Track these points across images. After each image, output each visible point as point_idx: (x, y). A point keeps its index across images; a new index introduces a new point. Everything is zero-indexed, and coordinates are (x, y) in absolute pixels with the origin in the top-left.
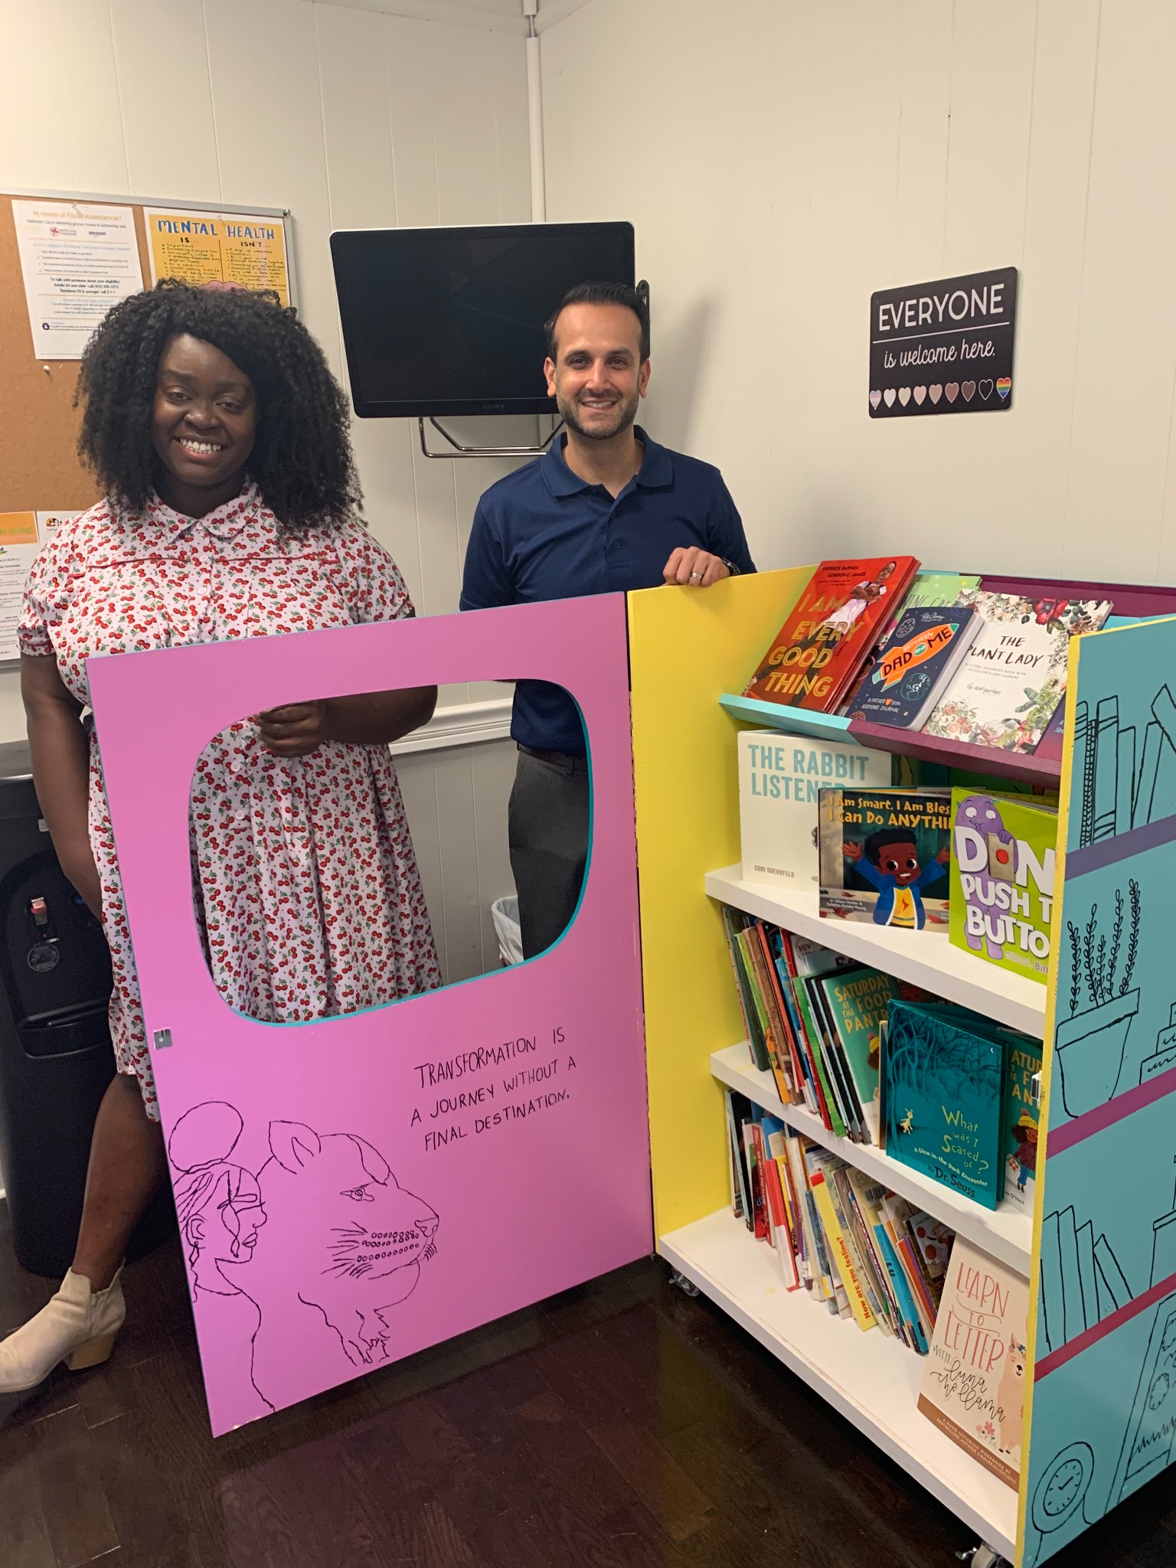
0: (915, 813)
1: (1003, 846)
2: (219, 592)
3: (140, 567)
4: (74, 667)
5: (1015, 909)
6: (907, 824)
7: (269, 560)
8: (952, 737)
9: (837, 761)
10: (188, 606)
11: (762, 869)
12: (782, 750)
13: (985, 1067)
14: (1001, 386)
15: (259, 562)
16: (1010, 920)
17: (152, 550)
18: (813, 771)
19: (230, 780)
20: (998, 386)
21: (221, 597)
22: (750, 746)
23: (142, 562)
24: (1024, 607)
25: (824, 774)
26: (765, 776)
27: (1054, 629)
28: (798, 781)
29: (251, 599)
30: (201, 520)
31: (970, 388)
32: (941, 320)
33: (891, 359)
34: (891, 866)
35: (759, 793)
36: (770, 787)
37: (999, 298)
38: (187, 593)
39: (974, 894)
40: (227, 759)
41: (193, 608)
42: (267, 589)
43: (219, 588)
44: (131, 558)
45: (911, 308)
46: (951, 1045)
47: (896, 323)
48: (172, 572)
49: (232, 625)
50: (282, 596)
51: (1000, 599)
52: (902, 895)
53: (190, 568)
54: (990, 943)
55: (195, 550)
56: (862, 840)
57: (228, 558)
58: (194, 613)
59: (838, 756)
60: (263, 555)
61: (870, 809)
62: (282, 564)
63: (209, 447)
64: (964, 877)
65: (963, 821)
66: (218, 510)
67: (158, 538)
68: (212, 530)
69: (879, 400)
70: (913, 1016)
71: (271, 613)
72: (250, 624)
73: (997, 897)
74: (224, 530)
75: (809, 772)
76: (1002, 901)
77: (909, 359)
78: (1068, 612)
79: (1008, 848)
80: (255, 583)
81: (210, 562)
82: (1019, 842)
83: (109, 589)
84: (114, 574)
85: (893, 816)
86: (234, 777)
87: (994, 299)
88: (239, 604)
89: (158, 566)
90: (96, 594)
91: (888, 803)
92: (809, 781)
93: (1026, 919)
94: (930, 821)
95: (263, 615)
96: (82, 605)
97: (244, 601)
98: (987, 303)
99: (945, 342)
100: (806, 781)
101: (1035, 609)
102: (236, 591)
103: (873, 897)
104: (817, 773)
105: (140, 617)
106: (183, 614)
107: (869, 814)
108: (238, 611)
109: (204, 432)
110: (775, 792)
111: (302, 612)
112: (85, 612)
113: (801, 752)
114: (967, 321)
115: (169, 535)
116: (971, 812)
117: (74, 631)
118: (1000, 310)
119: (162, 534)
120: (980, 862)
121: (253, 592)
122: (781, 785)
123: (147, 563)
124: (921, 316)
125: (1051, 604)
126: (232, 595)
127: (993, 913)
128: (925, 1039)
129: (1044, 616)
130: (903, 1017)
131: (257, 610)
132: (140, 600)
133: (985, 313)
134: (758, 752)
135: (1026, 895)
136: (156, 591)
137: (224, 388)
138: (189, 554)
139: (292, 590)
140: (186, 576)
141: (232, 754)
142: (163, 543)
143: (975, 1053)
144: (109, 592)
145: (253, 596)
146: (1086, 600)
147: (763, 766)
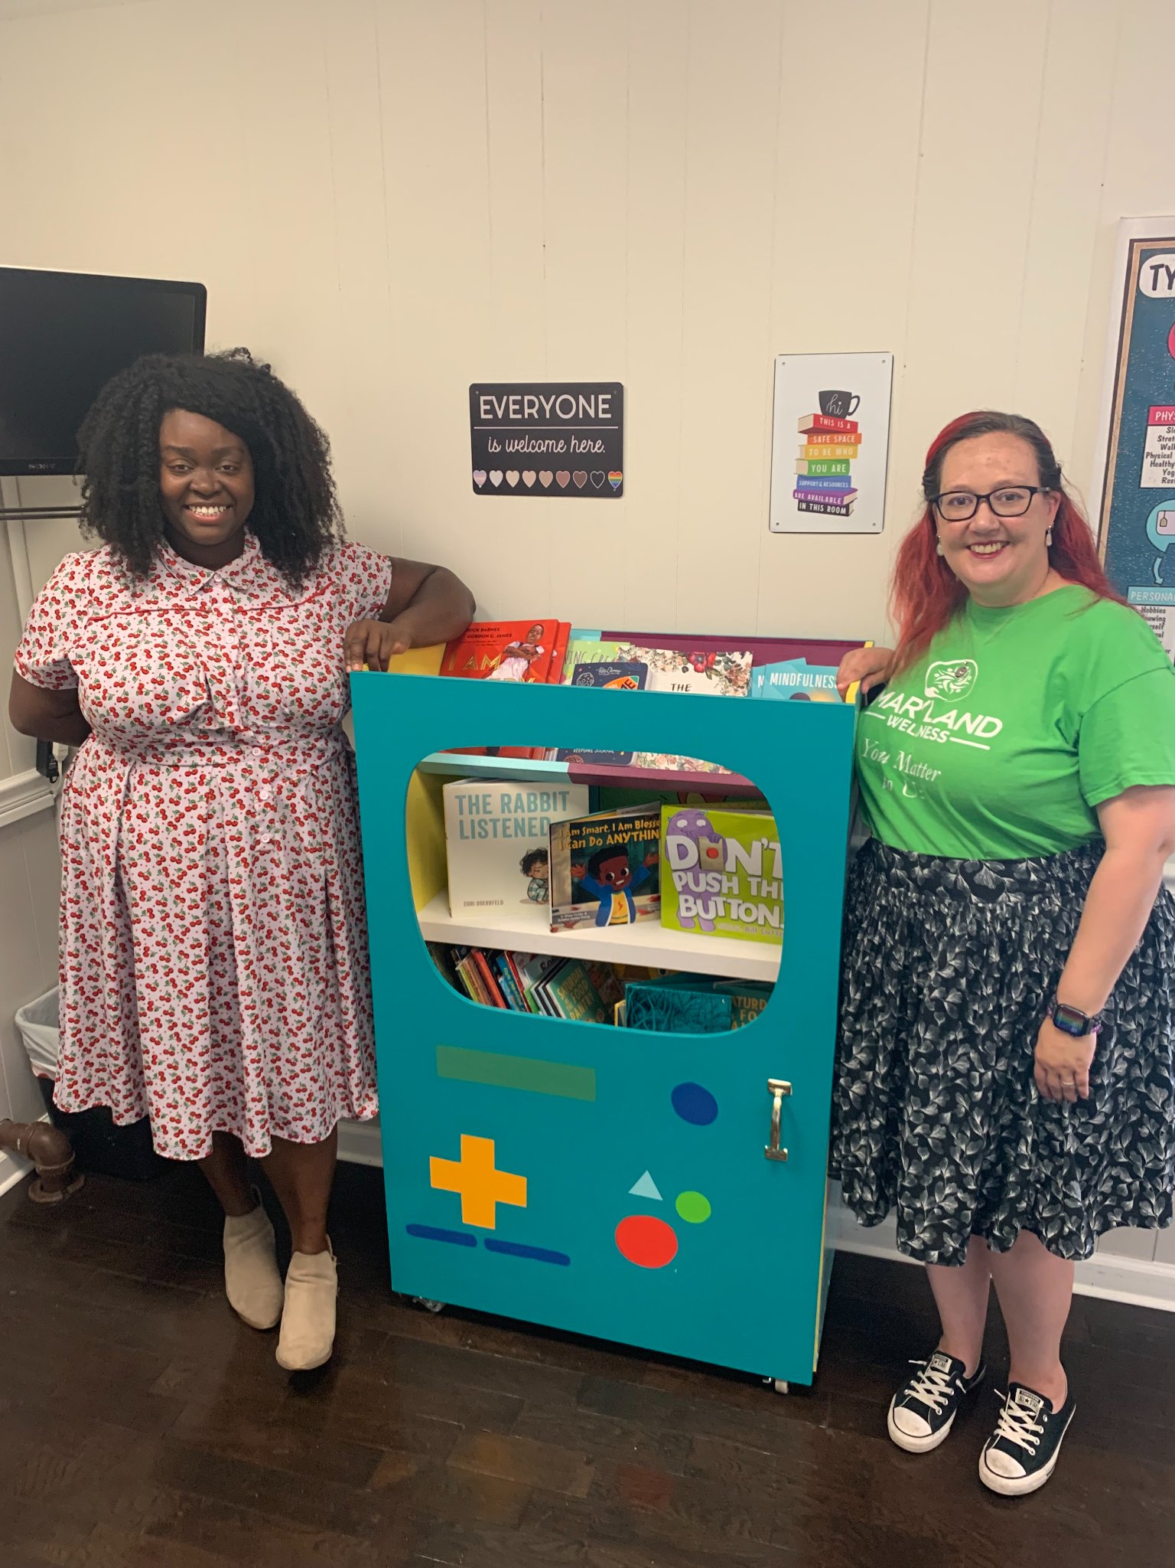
0: (626, 832)
1: (713, 845)
2: (245, 641)
3: (166, 616)
4: (113, 709)
5: (725, 890)
6: (621, 841)
7: (280, 609)
8: (663, 767)
9: (542, 798)
10: (221, 653)
11: (471, 904)
12: (490, 796)
13: (718, 1016)
14: (613, 478)
15: (273, 611)
16: (720, 900)
17: (174, 600)
18: (519, 810)
19: (258, 807)
20: (610, 478)
21: (247, 646)
22: (456, 797)
23: (166, 611)
24: (679, 659)
25: (530, 810)
26: (473, 821)
27: (713, 676)
28: (505, 820)
29: (274, 648)
30: (218, 572)
31: (581, 478)
32: (548, 416)
33: (495, 444)
34: (609, 877)
35: (467, 837)
36: (477, 829)
37: (607, 406)
38: (215, 642)
39: (686, 886)
40: (256, 788)
41: (226, 655)
42: (286, 637)
43: (243, 637)
44: (155, 607)
45: (515, 402)
46: (687, 1006)
47: (500, 414)
48: (197, 622)
49: (260, 671)
50: (300, 645)
51: (656, 654)
52: (619, 900)
53: (212, 618)
54: (702, 922)
55: (214, 601)
56: (586, 861)
57: (245, 608)
58: (229, 660)
59: (542, 794)
60: (275, 605)
61: (591, 834)
62: (292, 613)
63: (216, 509)
64: (675, 875)
65: (673, 830)
66: (235, 562)
67: (178, 589)
68: (229, 582)
69: (484, 479)
70: (650, 992)
71: (294, 659)
72: (278, 670)
73: (708, 884)
74: (237, 582)
75: (516, 811)
76: (712, 887)
77: (515, 447)
78: (720, 662)
79: (719, 846)
80: (275, 631)
81: (231, 614)
82: (727, 840)
83: (138, 636)
84: (141, 622)
85: (610, 837)
86: (262, 804)
87: (601, 406)
88: (264, 652)
89: (183, 617)
90: (127, 641)
91: (606, 827)
92: (516, 820)
93: (736, 897)
94: (638, 836)
95: (288, 662)
96: (113, 650)
97: (269, 649)
98: (598, 408)
99: (556, 436)
100: (513, 820)
101: (689, 661)
102: (260, 640)
103: (595, 905)
104: (523, 811)
105: (178, 665)
106: (218, 660)
107: (591, 838)
108: (265, 659)
109: (208, 497)
110: (483, 834)
111: (320, 658)
112: (117, 657)
113: (508, 796)
114: (575, 420)
115: (190, 587)
116: (682, 823)
117: (109, 675)
118: (609, 416)
119: (181, 586)
120: (692, 859)
121: (275, 641)
122: (490, 827)
123: (172, 613)
124: (527, 411)
125: (702, 656)
126: (257, 645)
127: (705, 897)
128: (662, 1008)
129: (700, 666)
130: (641, 995)
131: (282, 658)
132: (172, 649)
133: (593, 416)
134: (465, 801)
135: (735, 879)
136: (187, 641)
137: (220, 454)
138: (209, 604)
139: (307, 637)
140: (210, 626)
141: (260, 783)
142: (183, 595)
143: (709, 1007)
144: (140, 639)
145: (275, 645)
146: (731, 652)
147: (471, 812)
